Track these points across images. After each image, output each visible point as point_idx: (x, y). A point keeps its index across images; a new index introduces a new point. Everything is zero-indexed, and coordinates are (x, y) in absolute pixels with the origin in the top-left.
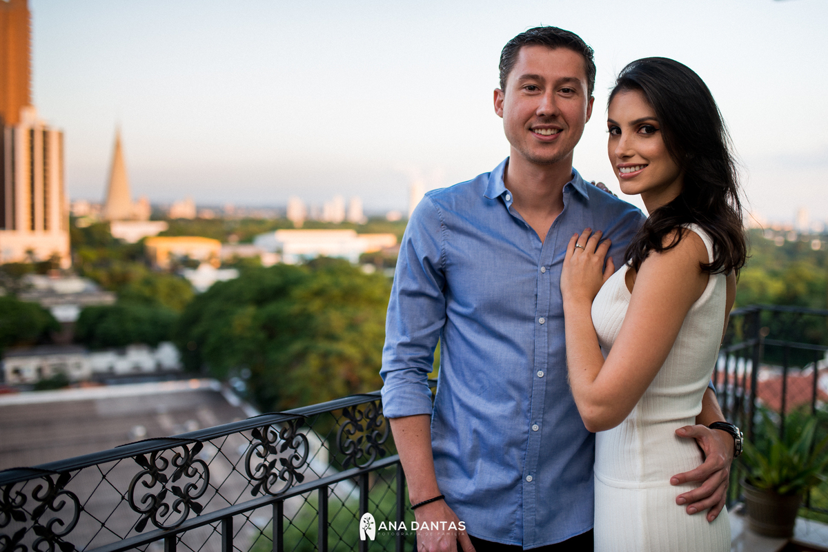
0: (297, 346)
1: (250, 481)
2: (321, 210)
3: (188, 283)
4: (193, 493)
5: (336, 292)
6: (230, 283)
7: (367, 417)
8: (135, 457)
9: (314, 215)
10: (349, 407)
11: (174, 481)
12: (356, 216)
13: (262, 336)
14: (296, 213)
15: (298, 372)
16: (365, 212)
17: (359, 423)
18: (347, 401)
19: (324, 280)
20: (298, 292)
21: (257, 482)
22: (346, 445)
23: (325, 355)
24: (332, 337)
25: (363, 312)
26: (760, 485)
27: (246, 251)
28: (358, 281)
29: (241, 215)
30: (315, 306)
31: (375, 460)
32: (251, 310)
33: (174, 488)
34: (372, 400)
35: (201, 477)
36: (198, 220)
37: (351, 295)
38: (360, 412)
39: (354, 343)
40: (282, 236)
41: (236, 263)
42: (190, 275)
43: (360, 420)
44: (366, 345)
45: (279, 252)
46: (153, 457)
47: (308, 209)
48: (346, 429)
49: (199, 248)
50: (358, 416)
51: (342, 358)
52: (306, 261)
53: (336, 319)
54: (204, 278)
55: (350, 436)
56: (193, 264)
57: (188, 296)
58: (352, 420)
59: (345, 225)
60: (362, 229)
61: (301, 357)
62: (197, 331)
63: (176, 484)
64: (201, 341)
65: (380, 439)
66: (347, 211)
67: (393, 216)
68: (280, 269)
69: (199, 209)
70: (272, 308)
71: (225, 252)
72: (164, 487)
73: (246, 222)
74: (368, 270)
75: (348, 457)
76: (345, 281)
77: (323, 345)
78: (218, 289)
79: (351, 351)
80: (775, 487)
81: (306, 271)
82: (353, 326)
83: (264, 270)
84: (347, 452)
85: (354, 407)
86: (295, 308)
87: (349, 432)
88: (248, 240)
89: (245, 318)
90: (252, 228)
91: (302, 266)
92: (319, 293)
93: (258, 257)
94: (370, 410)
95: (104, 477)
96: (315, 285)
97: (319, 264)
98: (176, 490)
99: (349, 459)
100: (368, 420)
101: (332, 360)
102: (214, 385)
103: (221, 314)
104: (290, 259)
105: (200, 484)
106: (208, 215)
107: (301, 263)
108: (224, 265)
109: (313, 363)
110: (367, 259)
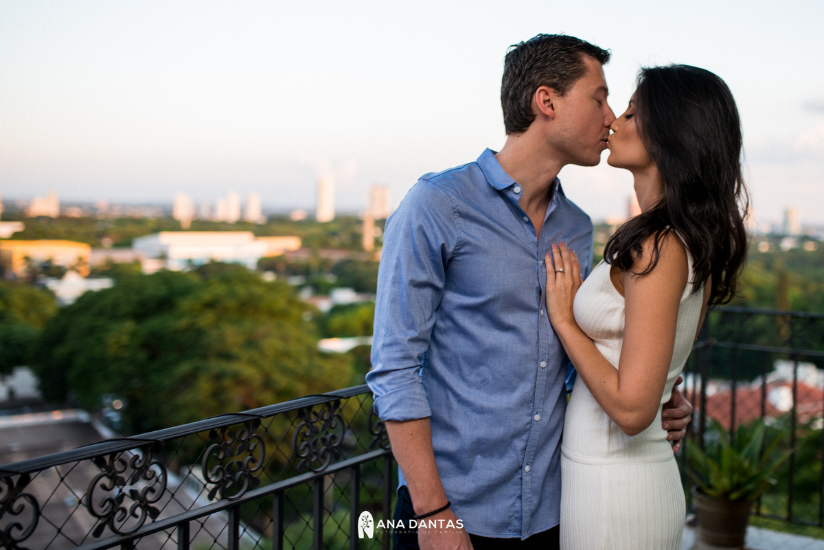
0: (185, 368)
1: (205, 486)
2: (213, 209)
3: (51, 294)
4: (150, 497)
5: (231, 303)
6: (103, 294)
7: (322, 419)
8: (94, 459)
9: (204, 214)
10: (304, 408)
11: (132, 484)
12: (254, 215)
13: (142, 356)
14: (183, 213)
15: (186, 397)
16: (264, 212)
17: (315, 425)
18: (303, 401)
19: (219, 289)
20: (185, 304)
21: (213, 486)
22: (301, 448)
23: (219, 377)
24: (227, 356)
25: (264, 327)
26: (710, 492)
27: (122, 256)
28: (257, 290)
29: (116, 213)
30: (206, 319)
31: (330, 463)
32: (129, 325)
33: (132, 491)
34: (327, 400)
35: (157, 480)
36: (63, 218)
37: (249, 307)
38: (315, 413)
39: (252, 362)
40: (166, 239)
41: (110, 270)
42: (52, 284)
43: (315, 422)
44: (267, 365)
45: (163, 257)
46: (112, 459)
47: (197, 208)
48: (302, 431)
49: (63, 252)
50: (313, 418)
51: (239, 380)
52: (194, 266)
53: (231, 335)
54: (70, 289)
55: (305, 439)
56: (58, 273)
57: (50, 310)
58: (307, 422)
59: (241, 225)
60: (261, 231)
61: (189, 380)
62: (61, 351)
63: (133, 487)
64: (68, 362)
65: (335, 443)
66: (243, 210)
67: (298, 216)
68: (164, 277)
69: (63, 206)
70: (154, 323)
71: (97, 258)
72: (121, 491)
73: (122, 221)
74: (269, 277)
75: (303, 460)
76: (241, 290)
77: (216, 365)
78: (87, 301)
79: (248, 371)
80: (726, 494)
81: (196, 279)
82: (252, 342)
83: (144, 278)
84: (303, 455)
85: (310, 408)
86: (183, 323)
87: (304, 434)
88: (125, 242)
89: (121, 334)
90: (130, 228)
91: (190, 272)
92: (210, 305)
93: (137, 263)
94: (325, 412)
95: (62, 480)
96: (206, 296)
97: (211, 271)
98: (134, 494)
99: (305, 462)
100: (323, 422)
101: (227, 382)
102: (83, 416)
103: (91, 331)
104: (175, 265)
105: (158, 487)
106: (75, 213)
107: (188, 270)
108: (95, 274)
109: (204, 386)
110: (267, 264)
